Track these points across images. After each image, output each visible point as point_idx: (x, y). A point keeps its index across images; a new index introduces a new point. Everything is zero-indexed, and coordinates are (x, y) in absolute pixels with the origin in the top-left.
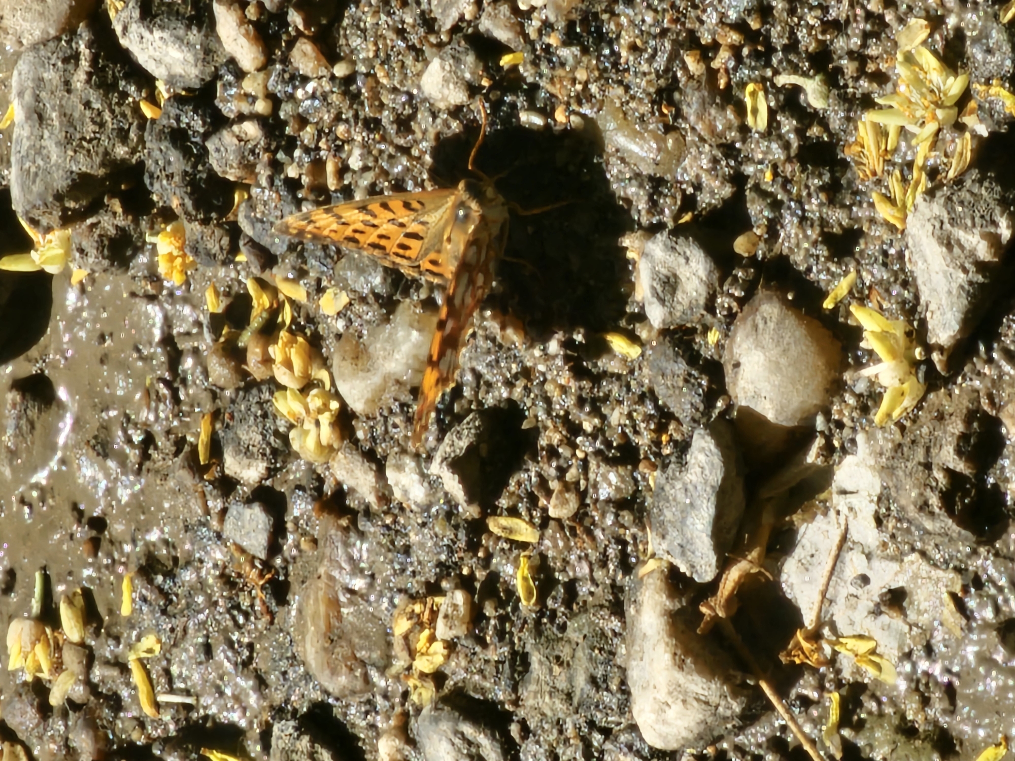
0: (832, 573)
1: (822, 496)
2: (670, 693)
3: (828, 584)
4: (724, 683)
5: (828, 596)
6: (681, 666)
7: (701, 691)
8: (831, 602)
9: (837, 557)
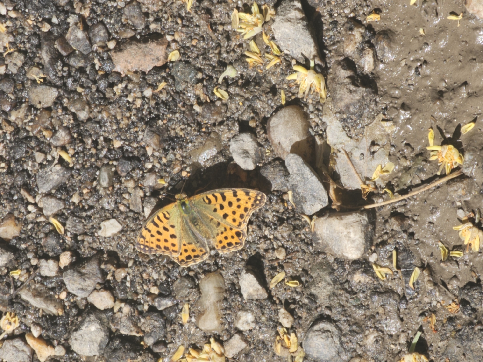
0: (353, 165)
1: (332, 151)
2: (346, 228)
3: (355, 170)
4: (356, 213)
5: (358, 172)
6: (341, 219)
7: (353, 220)
8: (361, 173)
9: (350, 160)
